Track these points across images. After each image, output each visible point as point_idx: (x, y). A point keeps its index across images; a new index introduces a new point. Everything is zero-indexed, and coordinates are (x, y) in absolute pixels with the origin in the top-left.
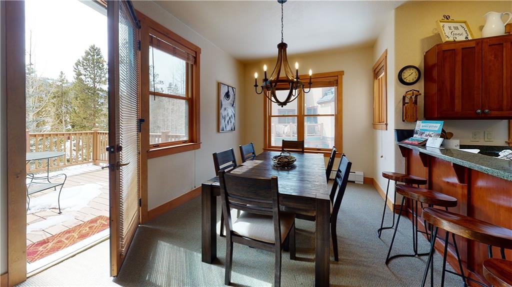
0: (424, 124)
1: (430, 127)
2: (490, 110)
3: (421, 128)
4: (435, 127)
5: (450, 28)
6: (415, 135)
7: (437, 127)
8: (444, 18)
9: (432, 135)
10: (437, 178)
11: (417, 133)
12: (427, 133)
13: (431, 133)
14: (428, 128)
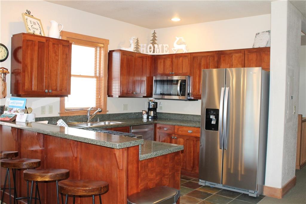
0: (12, 101)
1: (17, 103)
2: (52, 90)
3: (10, 105)
4: (21, 103)
5: (31, 21)
6: (5, 112)
7: (22, 103)
8: (27, 12)
9: (19, 111)
10: (25, 149)
11: (6, 110)
12: (15, 109)
13: (18, 109)
14: (15, 105)
